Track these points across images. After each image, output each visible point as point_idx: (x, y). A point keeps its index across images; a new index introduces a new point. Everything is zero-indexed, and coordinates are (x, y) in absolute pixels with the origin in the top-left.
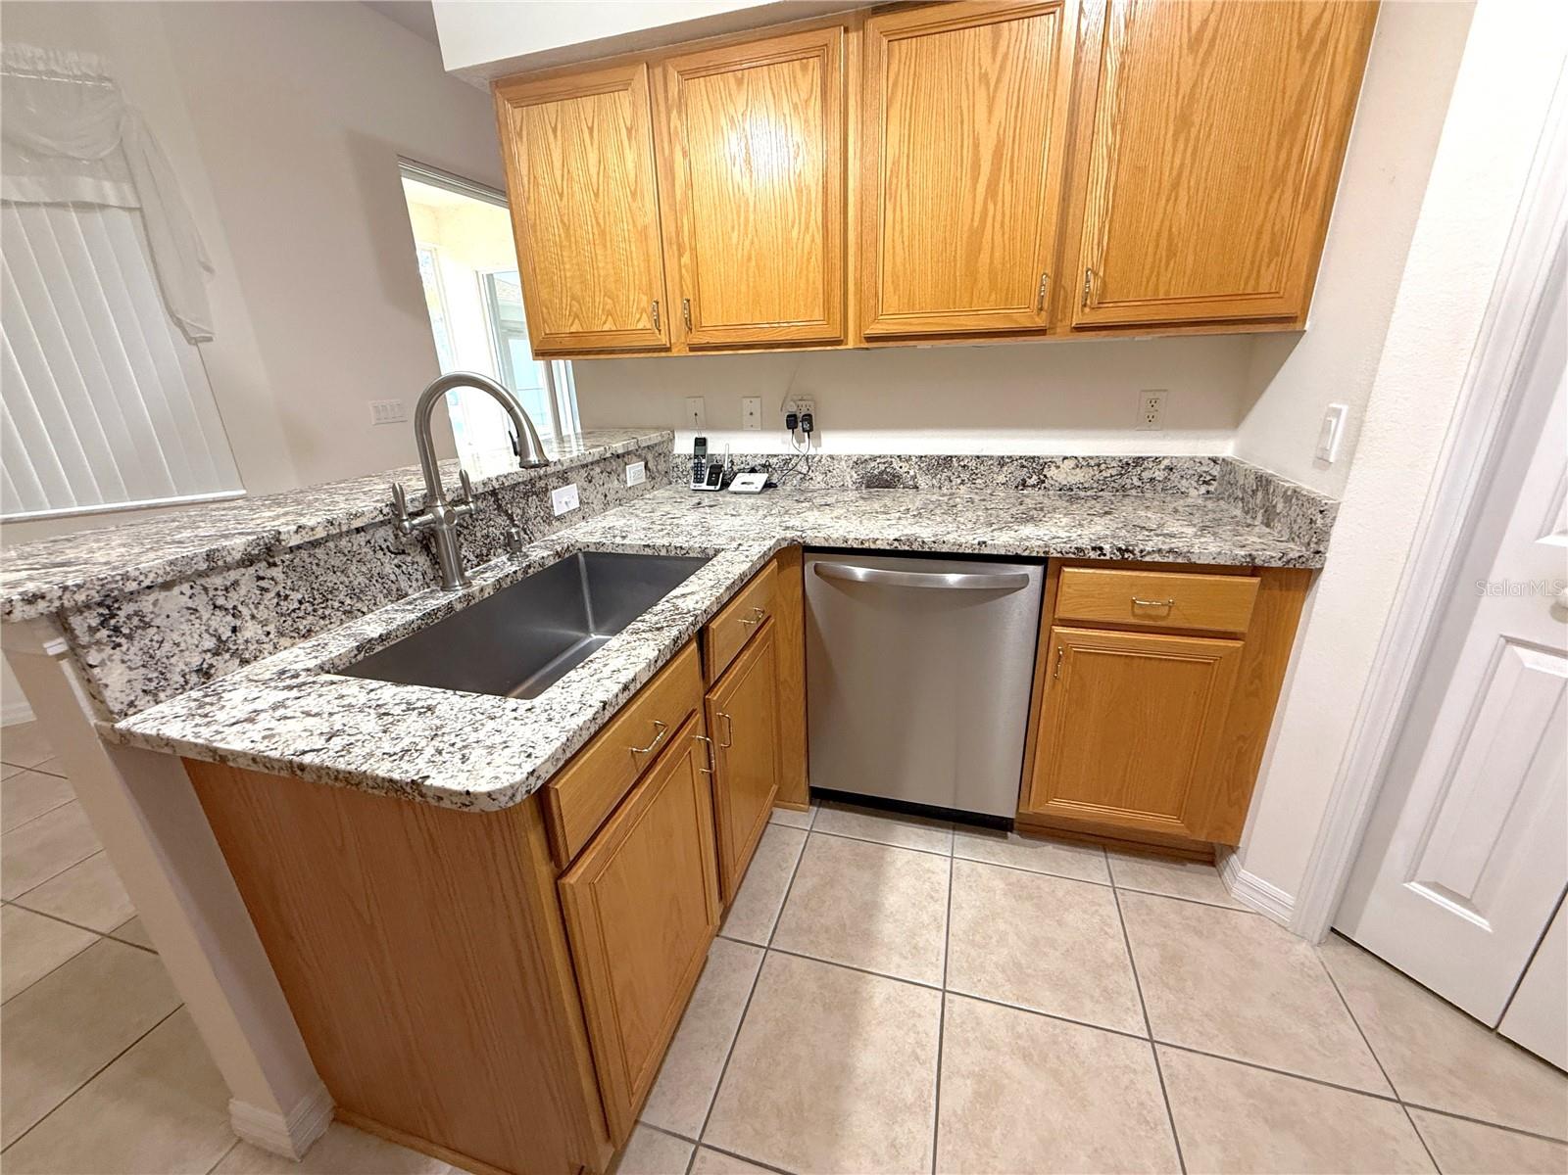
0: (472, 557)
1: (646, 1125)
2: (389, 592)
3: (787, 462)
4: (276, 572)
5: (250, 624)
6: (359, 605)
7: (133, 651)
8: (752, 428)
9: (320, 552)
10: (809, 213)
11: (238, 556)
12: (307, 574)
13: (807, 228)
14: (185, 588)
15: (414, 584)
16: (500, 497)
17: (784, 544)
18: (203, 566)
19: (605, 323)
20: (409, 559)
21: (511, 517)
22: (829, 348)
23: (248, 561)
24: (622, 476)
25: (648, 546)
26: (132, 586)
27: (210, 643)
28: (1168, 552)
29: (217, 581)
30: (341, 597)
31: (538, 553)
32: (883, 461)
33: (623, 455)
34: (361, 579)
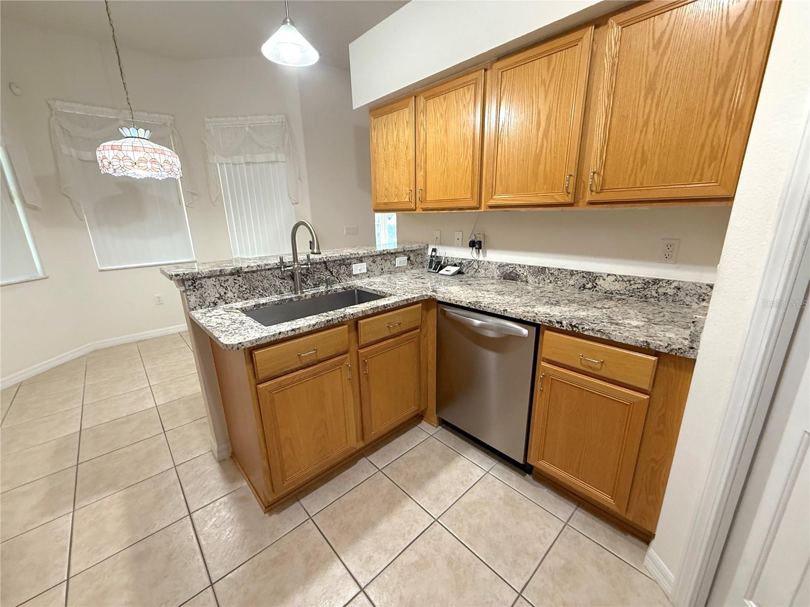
0: (311, 284)
1: (300, 503)
2: (277, 291)
3: (469, 263)
4: (240, 279)
5: (230, 292)
6: (265, 293)
7: (198, 293)
8: (457, 246)
9: (255, 275)
10: (467, 150)
11: (228, 272)
12: (249, 280)
13: (466, 158)
14: (214, 279)
15: (287, 290)
16: (327, 264)
17: (426, 298)
18: (218, 274)
19: (395, 199)
20: (286, 281)
21: (331, 273)
22: (474, 211)
23: (232, 274)
24: (393, 262)
25: (374, 290)
26: (199, 276)
27: (218, 296)
28: (597, 331)
29: (223, 278)
30: (260, 290)
31: (337, 287)
32: (512, 266)
33: (395, 253)
34: (267, 285)
